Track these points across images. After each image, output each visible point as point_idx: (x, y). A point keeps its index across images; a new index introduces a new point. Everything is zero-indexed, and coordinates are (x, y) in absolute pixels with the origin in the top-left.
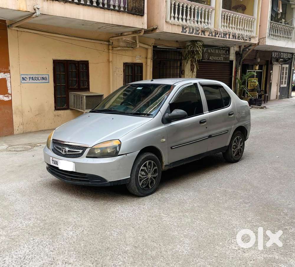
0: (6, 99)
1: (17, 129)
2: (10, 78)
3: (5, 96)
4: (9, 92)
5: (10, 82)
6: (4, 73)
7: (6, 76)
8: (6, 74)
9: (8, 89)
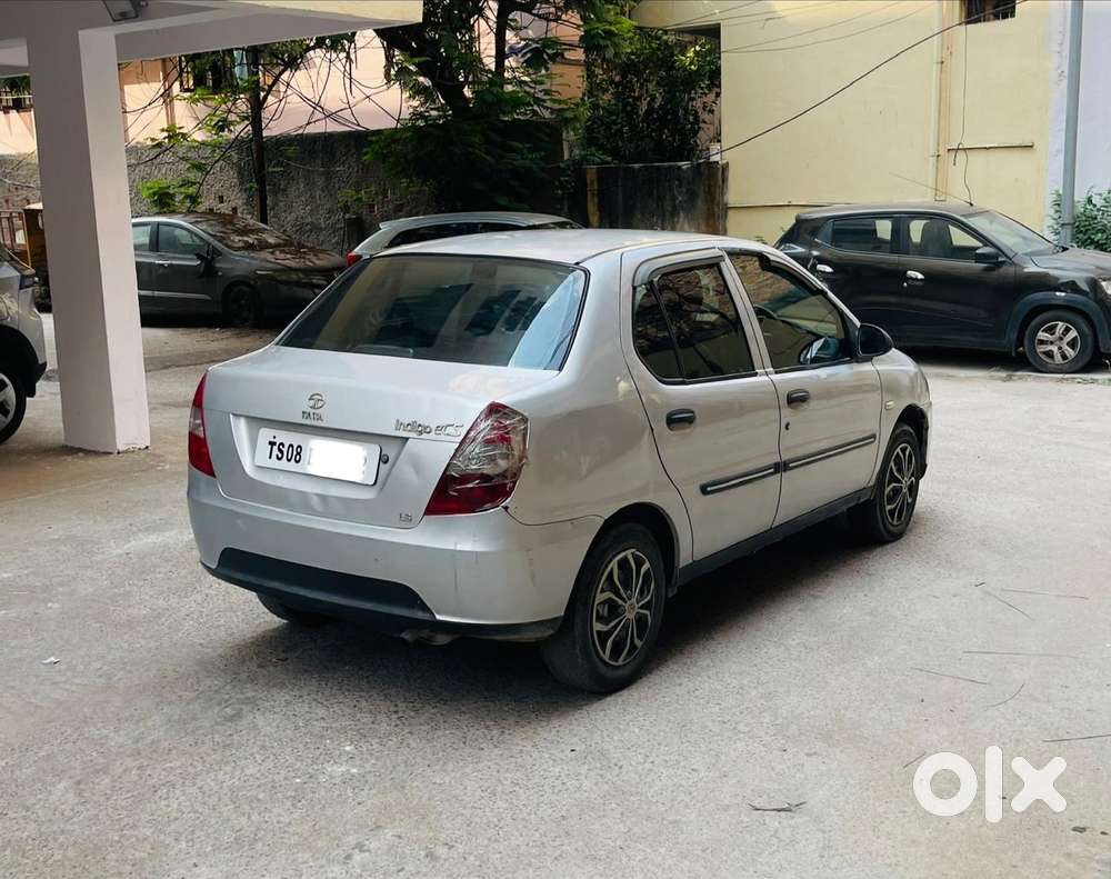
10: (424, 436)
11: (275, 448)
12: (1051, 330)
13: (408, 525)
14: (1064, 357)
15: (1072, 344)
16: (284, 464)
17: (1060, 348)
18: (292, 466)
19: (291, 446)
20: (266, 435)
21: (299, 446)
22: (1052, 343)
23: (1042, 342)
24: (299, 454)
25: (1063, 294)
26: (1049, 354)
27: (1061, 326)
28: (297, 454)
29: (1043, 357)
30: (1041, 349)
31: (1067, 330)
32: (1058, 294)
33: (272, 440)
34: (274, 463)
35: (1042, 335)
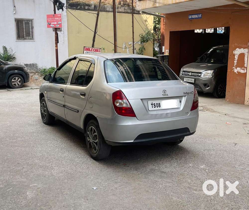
0: (242, 71)
1: (247, 100)
2: (248, 53)
3: (242, 69)
4: (245, 65)
5: (247, 56)
6: (244, 49)
7: (245, 51)
8: (245, 49)
9: (245, 63)
11: (153, 105)
12: (15, 79)
14: (18, 85)
15: (20, 82)
16: (156, 108)
17: (17, 83)
18: (159, 108)
19: (157, 104)
20: (150, 102)
21: (159, 103)
22: (15, 82)
23: (13, 82)
24: (160, 105)
25: (17, 71)
26: (15, 85)
27: (17, 78)
28: (159, 105)
29: (14, 85)
30: (13, 83)
31: (18, 79)
32: (16, 71)
33: (152, 103)
34: (154, 109)
35: (13, 80)
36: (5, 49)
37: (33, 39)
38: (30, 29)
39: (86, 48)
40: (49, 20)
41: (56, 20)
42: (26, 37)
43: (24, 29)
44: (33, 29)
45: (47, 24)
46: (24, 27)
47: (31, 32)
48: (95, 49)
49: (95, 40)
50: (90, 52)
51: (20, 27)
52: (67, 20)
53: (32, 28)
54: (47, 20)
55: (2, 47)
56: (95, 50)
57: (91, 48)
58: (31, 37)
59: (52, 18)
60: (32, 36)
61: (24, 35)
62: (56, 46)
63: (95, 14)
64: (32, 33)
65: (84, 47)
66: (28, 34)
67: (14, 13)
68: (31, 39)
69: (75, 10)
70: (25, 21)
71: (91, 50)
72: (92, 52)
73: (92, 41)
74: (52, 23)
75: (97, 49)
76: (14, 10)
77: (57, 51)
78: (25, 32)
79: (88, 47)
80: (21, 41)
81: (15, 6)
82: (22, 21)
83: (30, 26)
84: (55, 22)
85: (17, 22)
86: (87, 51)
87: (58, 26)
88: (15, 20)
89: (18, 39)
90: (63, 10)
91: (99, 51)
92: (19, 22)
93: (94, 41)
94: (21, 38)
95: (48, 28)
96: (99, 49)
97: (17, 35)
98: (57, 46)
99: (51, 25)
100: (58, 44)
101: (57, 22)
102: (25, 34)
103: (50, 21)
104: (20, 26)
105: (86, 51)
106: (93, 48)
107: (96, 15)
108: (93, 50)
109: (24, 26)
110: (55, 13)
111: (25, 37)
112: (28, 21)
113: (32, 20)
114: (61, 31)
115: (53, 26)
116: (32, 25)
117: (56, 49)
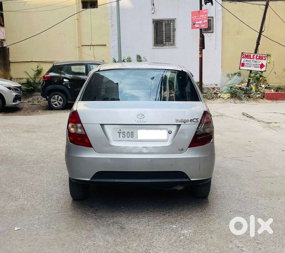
10: (187, 123)
11: (121, 134)
13: (183, 152)
16: (126, 139)
18: (130, 139)
19: (128, 132)
21: (132, 132)
28: (132, 134)
33: (119, 131)
34: (122, 139)
36: (139, 58)
37: (174, 45)
38: (172, 32)
39: (245, 54)
40: (194, 18)
41: (201, 18)
42: (166, 43)
43: (164, 32)
44: (175, 32)
45: (192, 24)
46: (164, 30)
47: (172, 36)
48: (259, 55)
49: (260, 43)
50: (251, 60)
51: (158, 30)
52: (222, 17)
53: (174, 30)
54: (192, 19)
55: (136, 57)
56: (258, 57)
57: (252, 55)
58: (172, 42)
59: (197, 15)
60: (174, 41)
61: (163, 40)
62: (200, 53)
63: (263, 5)
64: (174, 37)
65: (243, 53)
66: (168, 39)
67: (152, 13)
68: (171, 45)
69: (234, 2)
70: (166, 22)
71: (252, 57)
72: (253, 60)
73: (256, 45)
74: (197, 23)
75: (261, 55)
76: (152, 9)
77: (201, 59)
78: (164, 36)
79: (249, 53)
80: (160, 48)
81: (153, 4)
82: (161, 22)
83: (172, 28)
84: (200, 21)
85: (155, 24)
86: (246, 59)
87: (203, 26)
88: (153, 21)
89: (156, 45)
90: (212, 3)
91: (264, 58)
92: (158, 24)
93: (258, 44)
94: (159, 44)
95: (192, 29)
96: (264, 56)
97: (155, 40)
98: (202, 53)
99: (196, 26)
100: (203, 50)
101: (202, 21)
102: (164, 38)
103: (195, 20)
104: (159, 28)
105: (244, 59)
106: (256, 55)
107: (264, 7)
108: (255, 58)
109: (164, 28)
110: (201, 8)
111: (164, 43)
112: (169, 22)
113: (174, 20)
114: (213, 32)
115: (198, 26)
116: (174, 27)
117: (200, 58)
